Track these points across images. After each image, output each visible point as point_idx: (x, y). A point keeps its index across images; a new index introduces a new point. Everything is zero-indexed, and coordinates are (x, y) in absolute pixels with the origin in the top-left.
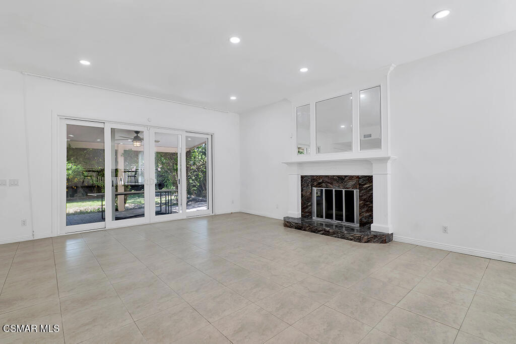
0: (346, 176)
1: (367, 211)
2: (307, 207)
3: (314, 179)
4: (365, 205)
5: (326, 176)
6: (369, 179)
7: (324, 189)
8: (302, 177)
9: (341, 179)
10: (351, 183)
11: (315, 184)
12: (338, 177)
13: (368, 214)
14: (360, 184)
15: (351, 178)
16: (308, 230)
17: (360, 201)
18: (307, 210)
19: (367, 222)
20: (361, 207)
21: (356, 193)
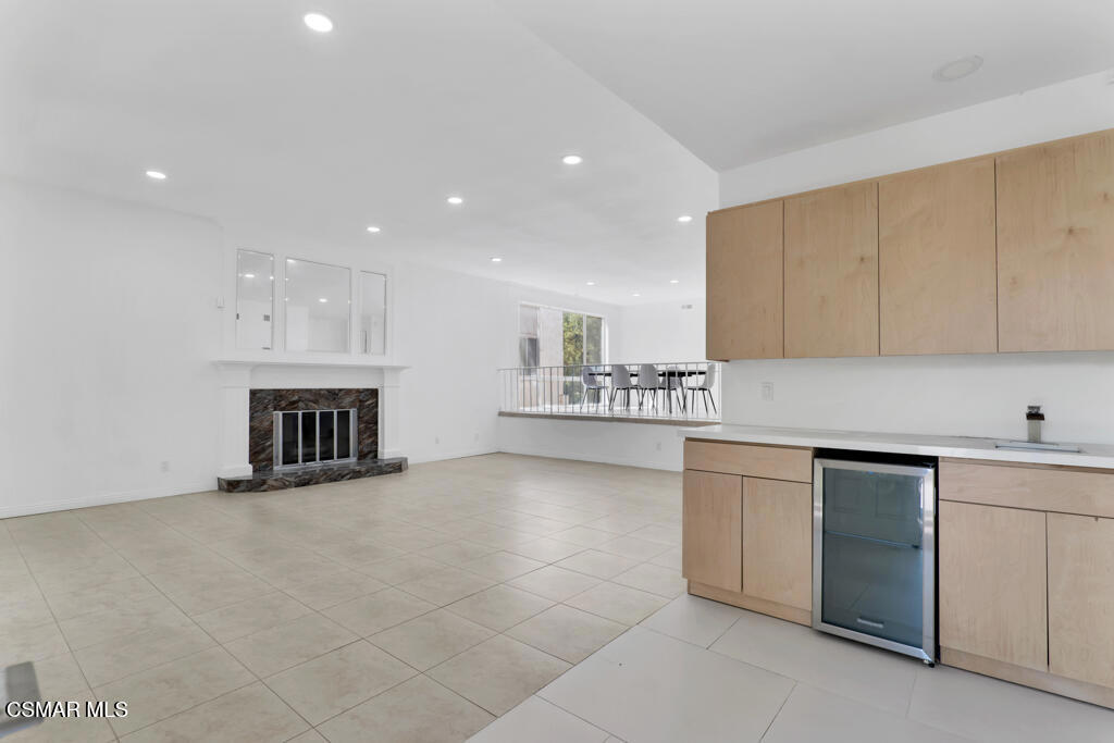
0: (340, 390)
1: (370, 437)
2: (264, 450)
3: (281, 396)
4: (366, 428)
5: (307, 390)
6: (374, 393)
7: (300, 413)
8: (253, 393)
9: (333, 395)
10: (348, 400)
11: (283, 404)
12: (329, 391)
13: (370, 440)
14: (360, 401)
15: (348, 392)
16: (326, 481)
17: (359, 424)
18: (262, 456)
19: (369, 452)
20: (360, 433)
21: (353, 413)
